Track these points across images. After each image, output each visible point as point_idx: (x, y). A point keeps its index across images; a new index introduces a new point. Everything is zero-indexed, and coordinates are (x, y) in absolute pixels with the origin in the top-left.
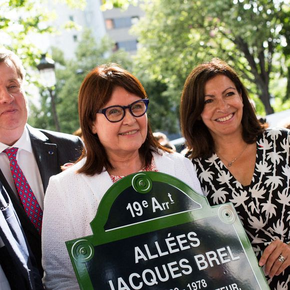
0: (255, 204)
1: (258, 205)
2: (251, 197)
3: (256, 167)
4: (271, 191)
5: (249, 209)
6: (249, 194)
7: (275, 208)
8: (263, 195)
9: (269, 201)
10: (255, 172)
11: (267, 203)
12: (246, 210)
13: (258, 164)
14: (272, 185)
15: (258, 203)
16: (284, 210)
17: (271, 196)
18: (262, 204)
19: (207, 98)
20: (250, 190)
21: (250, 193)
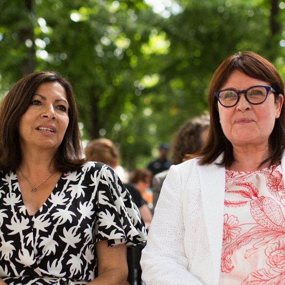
0: (34, 235)
1: (37, 238)
2: (32, 227)
3: (50, 197)
4: (56, 226)
5: (25, 240)
6: (31, 223)
7: (56, 246)
8: (45, 228)
9: (51, 236)
10: (47, 202)
11: (48, 237)
12: (22, 241)
13: (54, 194)
14: (60, 219)
15: (38, 236)
16: (66, 251)
17: (54, 230)
18: (41, 238)
19: (37, 98)
20: (34, 219)
21: (33, 222)
